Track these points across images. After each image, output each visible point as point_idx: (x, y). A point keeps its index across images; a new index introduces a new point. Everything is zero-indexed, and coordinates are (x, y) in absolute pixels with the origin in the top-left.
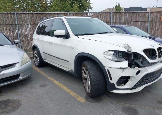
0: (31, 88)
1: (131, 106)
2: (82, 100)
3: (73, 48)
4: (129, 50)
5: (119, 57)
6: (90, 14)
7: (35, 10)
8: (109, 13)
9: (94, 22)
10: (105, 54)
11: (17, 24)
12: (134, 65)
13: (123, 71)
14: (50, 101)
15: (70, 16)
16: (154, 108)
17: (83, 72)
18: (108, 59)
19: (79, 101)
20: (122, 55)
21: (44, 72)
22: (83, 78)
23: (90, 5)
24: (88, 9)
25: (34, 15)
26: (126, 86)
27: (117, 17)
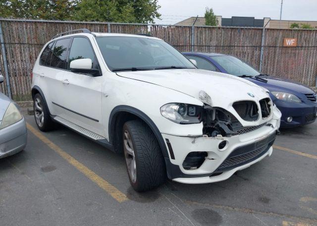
0: (23, 173)
1: (209, 208)
2: (120, 196)
3: (107, 96)
4: (207, 103)
5: (190, 114)
6: (151, 27)
7: (45, 15)
8: (188, 27)
9: (152, 45)
10: (164, 109)
11: (1, 43)
12: (217, 130)
13: (193, 142)
14: (57, 199)
15: (111, 32)
16: (250, 211)
17: (125, 142)
18: (168, 119)
19: (115, 200)
20: (194, 111)
21: (53, 142)
22: (126, 153)
23: (156, 10)
24: (151, 17)
25: (38, 25)
26: (200, 171)
27: (204, 36)
